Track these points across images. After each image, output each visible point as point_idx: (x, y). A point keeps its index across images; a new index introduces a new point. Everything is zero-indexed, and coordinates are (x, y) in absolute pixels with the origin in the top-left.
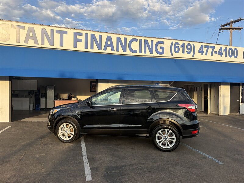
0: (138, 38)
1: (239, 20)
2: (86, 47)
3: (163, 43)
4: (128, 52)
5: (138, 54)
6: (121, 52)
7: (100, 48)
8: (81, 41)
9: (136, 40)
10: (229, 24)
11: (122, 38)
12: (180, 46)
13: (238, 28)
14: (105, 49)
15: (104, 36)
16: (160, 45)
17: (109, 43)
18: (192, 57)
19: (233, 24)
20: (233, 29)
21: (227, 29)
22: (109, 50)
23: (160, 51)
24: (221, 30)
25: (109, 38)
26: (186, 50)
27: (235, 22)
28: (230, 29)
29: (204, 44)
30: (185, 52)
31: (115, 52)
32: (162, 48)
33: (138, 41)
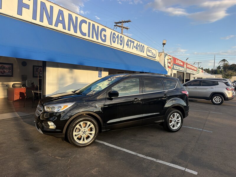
0: (88, 21)
1: (128, 22)
2: (34, 18)
3: (105, 30)
4: (79, 34)
5: (87, 37)
6: (72, 32)
7: (50, 23)
8: (27, 7)
9: (86, 22)
10: (121, 23)
11: (74, 16)
12: (116, 37)
13: (127, 27)
14: (56, 25)
15: (56, 9)
16: (103, 33)
17: (61, 19)
18: (122, 49)
19: (124, 23)
20: (124, 28)
21: (120, 27)
22: (60, 28)
23: (104, 38)
24: (116, 27)
25: (61, 13)
26: (119, 42)
27: (125, 22)
28: (121, 27)
29: (129, 39)
30: (119, 43)
31: (66, 31)
32: (105, 36)
33: (88, 23)
